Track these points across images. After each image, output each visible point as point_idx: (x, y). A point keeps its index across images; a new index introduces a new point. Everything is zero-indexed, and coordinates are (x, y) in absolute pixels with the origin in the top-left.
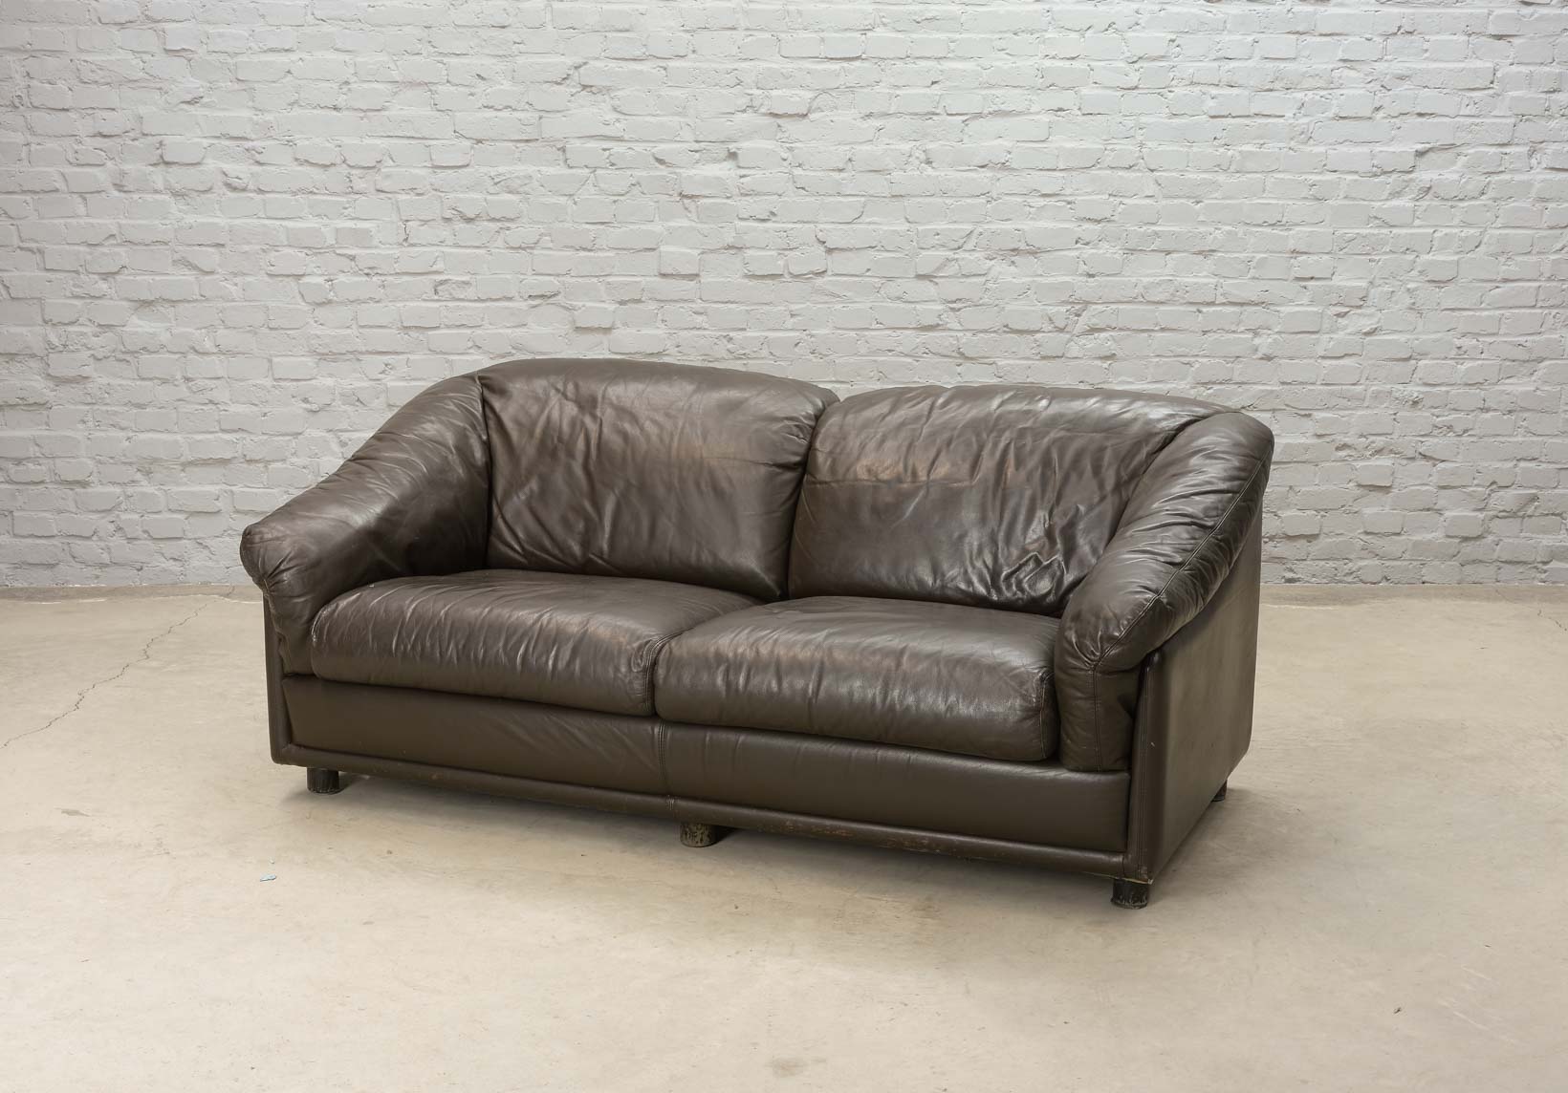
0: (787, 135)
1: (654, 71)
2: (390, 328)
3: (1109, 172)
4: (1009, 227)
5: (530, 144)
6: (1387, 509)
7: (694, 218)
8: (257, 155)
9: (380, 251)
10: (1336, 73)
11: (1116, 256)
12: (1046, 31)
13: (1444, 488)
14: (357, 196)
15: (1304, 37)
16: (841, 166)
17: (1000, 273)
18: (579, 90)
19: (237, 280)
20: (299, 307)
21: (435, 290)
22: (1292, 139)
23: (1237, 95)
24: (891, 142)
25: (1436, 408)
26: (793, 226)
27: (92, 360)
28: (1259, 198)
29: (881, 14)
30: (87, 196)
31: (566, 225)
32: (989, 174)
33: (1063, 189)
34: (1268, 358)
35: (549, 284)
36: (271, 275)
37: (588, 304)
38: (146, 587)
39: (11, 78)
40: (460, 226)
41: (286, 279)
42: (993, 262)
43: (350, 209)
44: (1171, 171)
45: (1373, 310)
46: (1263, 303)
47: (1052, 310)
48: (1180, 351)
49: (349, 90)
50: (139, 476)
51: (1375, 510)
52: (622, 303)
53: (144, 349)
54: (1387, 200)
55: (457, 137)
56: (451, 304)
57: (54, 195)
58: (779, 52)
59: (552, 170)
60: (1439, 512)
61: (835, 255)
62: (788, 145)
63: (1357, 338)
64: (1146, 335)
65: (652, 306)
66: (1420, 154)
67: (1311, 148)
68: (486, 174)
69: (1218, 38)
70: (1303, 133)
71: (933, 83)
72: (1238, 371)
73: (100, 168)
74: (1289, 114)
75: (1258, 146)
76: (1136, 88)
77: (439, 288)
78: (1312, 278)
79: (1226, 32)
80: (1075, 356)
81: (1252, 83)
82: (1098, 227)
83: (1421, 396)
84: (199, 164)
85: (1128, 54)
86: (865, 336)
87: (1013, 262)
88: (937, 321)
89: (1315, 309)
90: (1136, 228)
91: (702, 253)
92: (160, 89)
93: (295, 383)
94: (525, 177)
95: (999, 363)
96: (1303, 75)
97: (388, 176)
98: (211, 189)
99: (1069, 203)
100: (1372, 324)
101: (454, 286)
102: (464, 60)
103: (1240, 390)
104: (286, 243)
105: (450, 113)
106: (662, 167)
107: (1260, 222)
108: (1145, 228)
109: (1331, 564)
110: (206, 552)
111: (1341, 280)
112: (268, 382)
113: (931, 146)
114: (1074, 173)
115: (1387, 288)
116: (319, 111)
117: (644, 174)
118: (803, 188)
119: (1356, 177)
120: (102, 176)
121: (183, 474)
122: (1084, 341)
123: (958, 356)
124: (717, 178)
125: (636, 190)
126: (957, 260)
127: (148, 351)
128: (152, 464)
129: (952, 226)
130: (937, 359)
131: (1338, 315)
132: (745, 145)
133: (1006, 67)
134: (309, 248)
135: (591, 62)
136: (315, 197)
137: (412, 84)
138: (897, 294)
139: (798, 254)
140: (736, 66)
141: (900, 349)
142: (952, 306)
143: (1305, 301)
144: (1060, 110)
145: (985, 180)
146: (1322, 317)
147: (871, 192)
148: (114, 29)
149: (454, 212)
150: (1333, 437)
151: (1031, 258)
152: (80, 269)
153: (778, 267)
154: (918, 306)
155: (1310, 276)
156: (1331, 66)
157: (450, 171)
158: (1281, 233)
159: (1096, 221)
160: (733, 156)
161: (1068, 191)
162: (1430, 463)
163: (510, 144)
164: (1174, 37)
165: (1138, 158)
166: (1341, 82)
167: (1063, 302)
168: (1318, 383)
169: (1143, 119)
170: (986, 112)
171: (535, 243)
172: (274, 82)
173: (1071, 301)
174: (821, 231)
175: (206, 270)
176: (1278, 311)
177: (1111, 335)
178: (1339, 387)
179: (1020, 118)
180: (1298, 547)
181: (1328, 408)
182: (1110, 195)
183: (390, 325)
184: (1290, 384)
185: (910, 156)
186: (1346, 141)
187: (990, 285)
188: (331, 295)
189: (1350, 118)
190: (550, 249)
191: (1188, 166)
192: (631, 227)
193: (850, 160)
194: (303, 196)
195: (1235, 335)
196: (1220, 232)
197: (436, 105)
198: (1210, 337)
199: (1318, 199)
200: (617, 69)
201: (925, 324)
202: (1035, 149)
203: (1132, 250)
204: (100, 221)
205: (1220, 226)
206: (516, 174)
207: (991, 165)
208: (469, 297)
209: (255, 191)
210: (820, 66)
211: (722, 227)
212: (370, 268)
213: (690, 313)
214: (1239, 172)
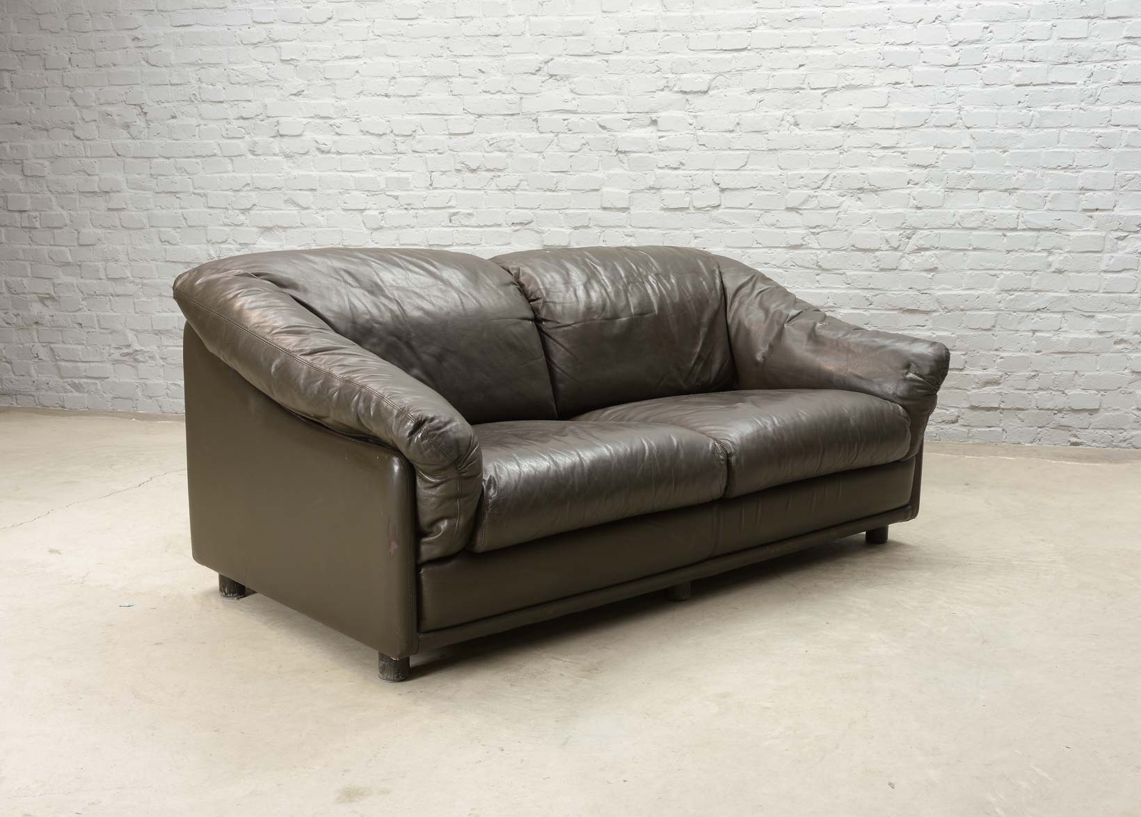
0: (693, 106)
1: (600, 63)
3: (934, 129)
4: (856, 172)
5: (514, 117)
7: (627, 168)
8: (337, 129)
9: (413, 193)
10: (1121, 48)
11: (939, 193)
12: (886, 24)
14: (400, 155)
15: (1094, 21)
16: (731, 129)
17: (849, 206)
18: (547, 78)
19: (323, 213)
20: (363, 231)
21: (450, 220)
22: (1082, 101)
23: (1037, 68)
24: (767, 110)
26: (696, 172)
28: (1054, 148)
29: (763, 16)
30: (233, 158)
31: (538, 173)
32: (842, 133)
33: (898, 143)
34: (1060, 272)
35: (526, 215)
36: (344, 210)
37: (552, 229)
39: (189, 82)
40: (467, 175)
41: (355, 212)
42: (844, 198)
43: (396, 165)
44: (984, 128)
46: (1056, 229)
47: (888, 234)
48: (988, 265)
49: (396, 83)
52: (576, 228)
55: (465, 113)
56: (461, 229)
57: (213, 158)
58: (687, 47)
59: (528, 135)
61: (727, 193)
62: (693, 114)
63: (1134, 256)
64: (961, 253)
65: (597, 230)
67: (1097, 108)
68: (484, 139)
69: (1024, 24)
70: (1092, 96)
71: (800, 66)
72: (1035, 282)
73: (241, 140)
74: (1081, 82)
75: (1055, 107)
76: (956, 65)
77: (452, 218)
78: (1097, 210)
79: (1029, 20)
80: (905, 268)
81: (1050, 58)
82: (925, 171)
84: (300, 136)
85: (950, 39)
86: (748, 253)
87: (859, 198)
88: (801, 242)
89: (1099, 234)
90: (955, 172)
91: (632, 193)
92: (278, 86)
94: (511, 140)
95: (848, 274)
96: (1093, 50)
97: (420, 141)
98: (308, 152)
99: (903, 153)
101: (462, 216)
102: (470, 60)
103: (1036, 296)
104: (354, 188)
105: (461, 97)
106: (604, 131)
107: (1055, 166)
108: (962, 172)
109: (1109, 432)
111: (1121, 211)
113: (798, 113)
114: (907, 131)
116: (376, 98)
117: (591, 136)
118: (704, 145)
119: (1136, 130)
120: (242, 145)
122: (913, 258)
123: (817, 268)
124: (643, 138)
125: (586, 148)
126: (817, 196)
129: (813, 172)
130: (802, 270)
131: (1118, 239)
132: (663, 114)
133: (855, 52)
134: (369, 191)
135: (556, 58)
136: (372, 156)
137: (437, 78)
138: (771, 222)
139: (699, 192)
140: (656, 57)
141: (773, 262)
142: (814, 230)
143: (1091, 227)
144: (897, 83)
145: (839, 137)
146: (1104, 240)
147: (754, 147)
148: (250, 48)
149: (463, 165)
150: (1112, 334)
151: (873, 195)
152: (228, 206)
153: (686, 202)
154: (788, 231)
155: (1095, 208)
156: (1116, 43)
157: (460, 137)
158: (1072, 174)
159: (924, 167)
160: (654, 122)
161: (902, 145)
163: (500, 117)
164: (987, 25)
165: (958, 118)
166: (1125, 54)
167: (897, 228)
168: (1101, 291)
169: (962, 89)
170: (840, 86)
171: (517, 186)
172: (348, 79)
173: (903, 227)
174: (716, 176)
175: (305, 207)
176: (1068, 235)
177: (935, 254)
178: (1118, 295)
179: (866, 90)
180: (1082, 418)
181: (1108, 311)
182: (935, 147)
183: (420, 243)
184: (1077, 291)
185: (782, 120)
186: (1128, 101)
187: (841, 215)
188: (382, 223)
189: (1132, 83)
190: (526, 190)
191: (997, 124)
192: (582, 174)
193: (738, 123)
194: (366, 156)
195: (1033, 254)
196: (1022, 174)
197: (451, 91)
198: (1013, 255)
199: (1103, 148)
200: (573, 63)
201: (793, 244)
202: (876, 113)
203: (950, 188)
204: (241, 175)
205: (1022, 170)
206: (504, 138)
207: (843, 126)
208: (472, 224)
209: (335, 153)
210: (717, 56)
211: (646, 174)
212: (408, 205)
213: (623, 235)
214: (1038, 128)
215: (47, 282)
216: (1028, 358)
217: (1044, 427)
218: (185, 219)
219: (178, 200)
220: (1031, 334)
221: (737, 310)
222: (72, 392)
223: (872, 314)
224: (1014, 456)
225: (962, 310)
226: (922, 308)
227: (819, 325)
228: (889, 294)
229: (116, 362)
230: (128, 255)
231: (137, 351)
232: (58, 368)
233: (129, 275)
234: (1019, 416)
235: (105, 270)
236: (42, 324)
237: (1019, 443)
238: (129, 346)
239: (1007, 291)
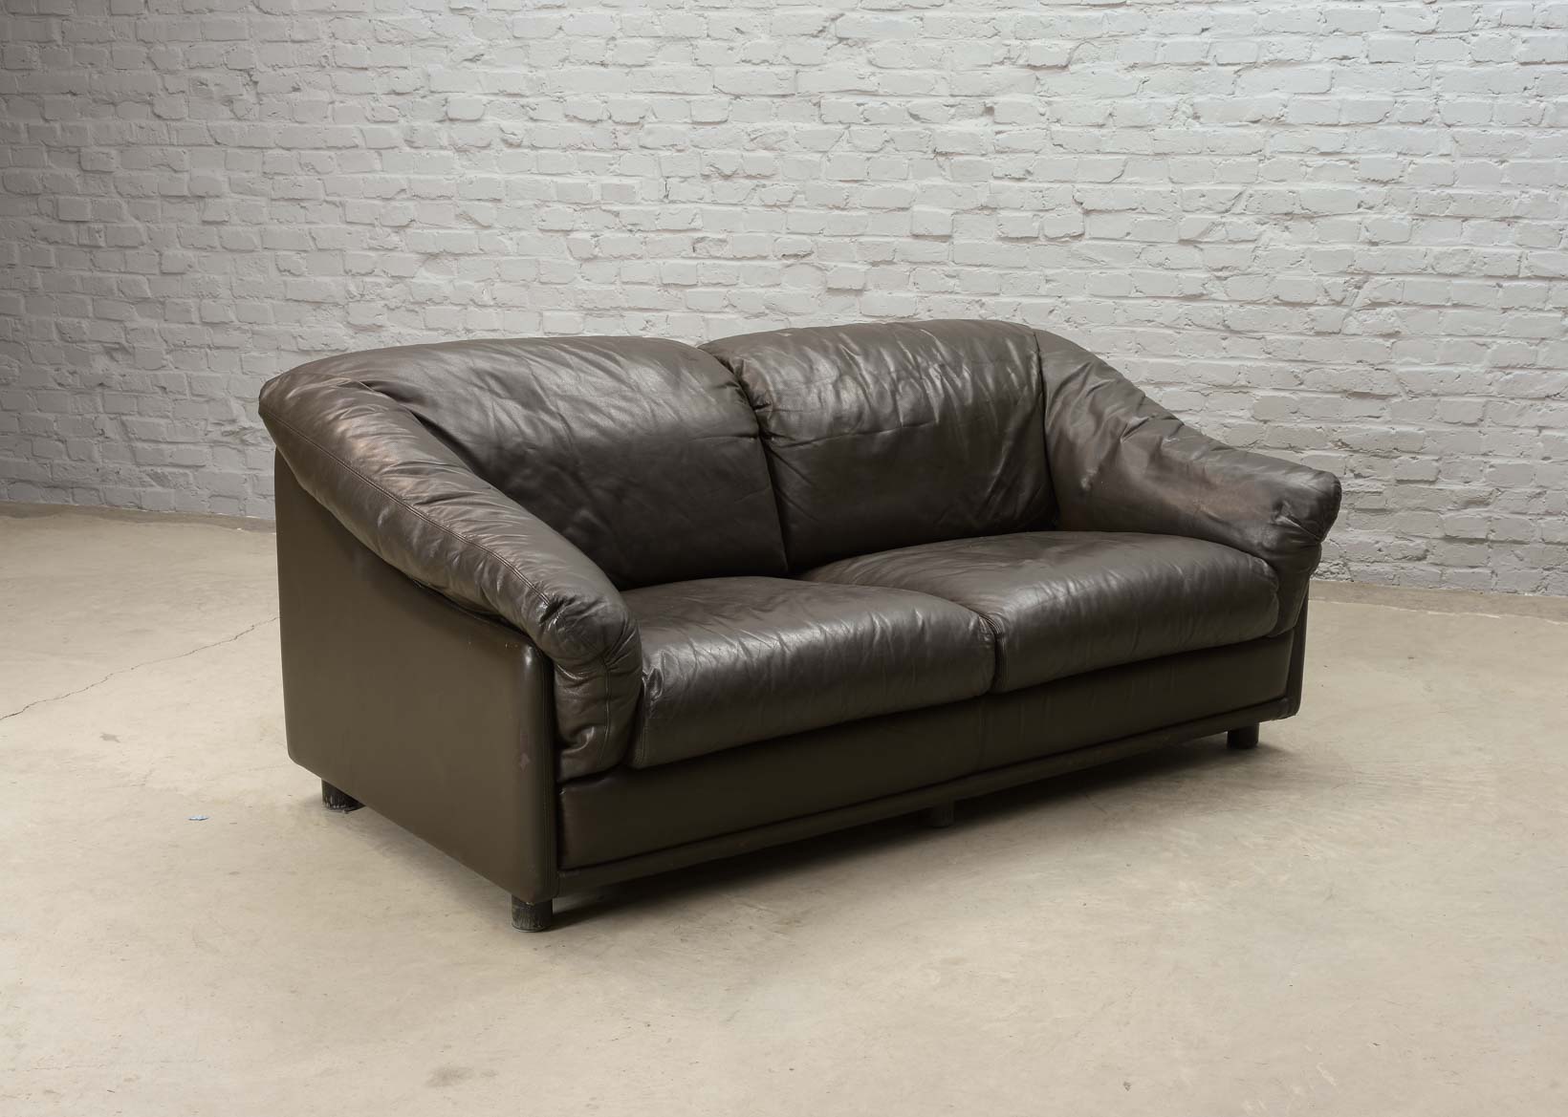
0: (1045, 88)
1: (911, 21)
2: (651, 285)
3: (1399, 127)
4: (1283, 188)
5: (788, 99)
7: (950, 177)
8: (531, 112)
9: (642, 208)
11: (1403, 222)
14: (622, 152)
16: (1101, 122)
17: (1271, 239)
18: (835, 42)
19: (513, 234)
20: (568, 262)
21: (694, 248)
23: (1554, 39)
24: (1155, 94)
26: (1049, 185)
27: (385, 309)
30: (382, 151)
31: (820, 183)
32: (1263, 130)
33: (1344, 147)
35: (805, 243)
36: (543, 231)
37: (841, 265)
39: (318, 39)
40: (718, 183)
41: (559, 234)
42: (1264, 227)
43: (615, 166)
44: (1471, 126)
47: (1327, 281)
48: (1475, 329)
49: (616, 46)
52: (874, 264)
53: (430, 300)
55: (716, 93)
56: (708, 262)
57: (354, 151)
59: (807, 127)
61: (1093, 216)
62: (1046, 99)
64: (1435, 311)
65: (905, 268)
68: (743, 130)
71: (1203, 30)
72: (1542, 355)
73: (394, 125)
76: (1433, 32)
77: (698, 246)
80: (1353, 332)
82: (1384, 190)
84: (478, 120)
86: (1122, 305)
87: (1287, 227)
88: (1200, 290)
90: (1428, 190)
91: (957, 213)
92: (446, 47)
94: (781, 133)
95: (1268, 338)
97: (650, 132)
98: (489, 145)
99: (1352, 162)
101: (711, 244)
102: (723, 13)
103: (1545, 376)
104: (556, 199)
105: (710, 68)
106: (916, 123)
108: (1438, 191)
113: (1198, 99)
114: (1360, 129)
116: (587, 68)
117: (897, 129)
118: (1061, 146)
120: (395, 133)
123: (1223, 328)
124: (971, 134)
125: (890, 147)
126: (1224, 224)
127: (433, 302)
129: (1220, 187)
130: (1199, 332)
132: (1001, 99)
133: (1284, 11)
134: (577, 204)
135: (847, 13)
136: (581, 153)
137: (675, 39)
138: (1158, 260)
139: (1054, 214)
140: (994, 14)
141: (1158, 320)
142: (1220, 274)
144: (1345, 58)
145: (1259, 137)
147: (1133, 150)
149: (713, 169)
151: (1307, 223)
152: (376, 223)
153: (1033, 230)
154: (1181, 274)
157: (709, 127)
159: (1382, 182)
160: (989, 111)
161: (1351, 149)
163: (767, 100)
165: (1434, 111)
167: (1341, 272)
169: (1441, 67)
170: (1261, 61)
171: (791, 201)
172: (546, 39)
173: (1350, 270)
174: (1078, 191)
175: (486, 225)
177: (1395, 311)
179: (1299, 68)
182: (1399, 153)
183: (651, 282)
185: (1176, 110)
187: (1259, 252)
188: (597, 251)
190: (803, 207)
191: (1491, 121)
192: (884, 185)
193: (1111, 114)
194: (573, 152)
195: (1541, 314)
196: (1527, 196)
197: (696, 59)
198: (1512, 315)
200: (873, 20)
201: (1189, 293)
202: (1314, 102)
203: (1420, 215)
204: (393, 176)
205: (1527, 189)
206: (772, 130)
207: (1264, 120)
208: (725, 255)
209: (529, 147)
210: (1082, 14)
211: (976, 186)
212: (633, 225)
213: (943, 276)
214: (1552, 127)
215: (116, 325)
216: (1532, 467)
217: (1552, 568)
218: (314, 239)
219: (302, 210)
220: (1536, 431)
221: (1059, 414)
222: (152, 486)
223: (1303, 399)
225: (1435, 395)
226: (1377, 391)
227: (1166, 440)
228: (1328, 369)
229: (215, 443)
230: (231, 289)
231: (245, 429)
232: (133, 451)
233: (234, 318)
234: (1518, 552)
235: (199, 310)
236: (109, 387)
237: (1516, 592)
238: (233, 421)
239: (1502, 368)
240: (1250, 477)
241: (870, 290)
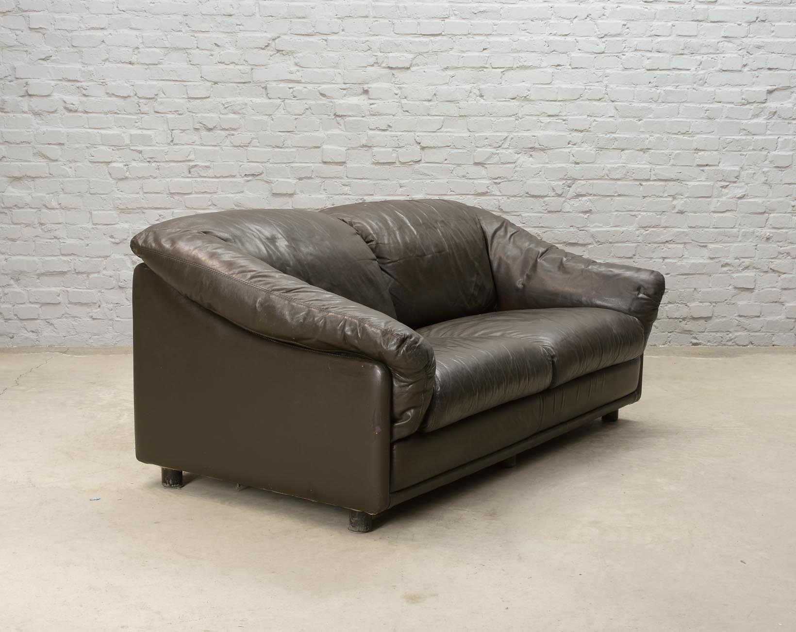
0: (398, 80)
1: (320, 41)
2: (162, 193)
3: (587, 102)
4: (529, 134)
5: (246, 85)
6: (752, 302)
7: (344, 130)
8: (84, 91)
9: (156, 148)
10: (721, 44)
11: (592, 152)
12: (550, 19)
13: (785, 289)
14: (143, 115)
15: (701, 23)
16: (430, 99)
17: (523, 162)
18: (275, 53)
19: (71, 165)
20: (108, 181)
21: (189, 171)
22: (695, 83)
23: (662, 57)
24: (459, 84)
25: (780, 242)
26: (401, 133)
28: (675, 118)
29: (454, 9)
31: (267, 133)
32: (517, 103)
33: (560, 112)
34: (681, 212)
35: (257, 167)
36: (91, 162)
37: (280, 180)
38: (16, 348)
40: (204, 133)
41: (102, 165)
42: (519, 155)
43: (139, 123)
44: (624, 102)
45: (743, 184)
46: (678, 180)
47: (554, 184)
48: (630, 207)
49: (139, 52)
50: (12, 282)
51: (745, 302)
52: (300, 179)
53: (15, 206)
54: (750, 119)
55: (203, 81)
56: (198, 179)
58: (393, 31)
59: (259, 100)
60: (782, 303)
61: (426, 151)
62: (398, 86)
63: (733, 200)
64: (609, 199)
65: (318, 181)
66: (770, 92)
67: (706, 89)
68: (219, 102)
69: (652, 23)
70: (701, 79)
71: (484, 49)
72: (664, 220)
74: (693, 69)
75: (675, 87)
76: (603, 53)
77: (192, 170)
78: (707, 165)
79: (655, 20)
80: (567, 211)
81: (671, 50)
82: (581, 135)
83: (771, 235)
84: (49, 96)
85: (599, 33)
87: (531, 155)
88: (486, 190)
89: (709, 183)
90: (604, 135)
91: (348, 149)
92: (26, 51)
93: (105, 226)
94: (243, 104)
95: (523, 215)
96: (701, 45)
97: (161, 103)
98: (56, 111)
99: (564, 120)
100: (742, 192)
101: (200, 168)
102: (207, 35)
103: (665, 231)
104: (101, 143)
105: (199, 66)
106: (324, 98)
107: (676, 132)
108: (609, 135)
109: (719, 334)
110: (52, 327)
111: (723, 167)
112: (90, 226)
113: (482, 87)
114: (567, 103)
115: (751, 171)
116: (120, 65)
117: (313, 102)
118: (407, 111)
119: (732, 106)
121: (38, 281)
122: (573, 202)
123: (499, 210)
124: (357, 105)
125: (308, 112)
126: (498, 154)
127: (18, 207)
128: (19, 274)
129: (495, 134)
131: (723, 187)
132: (373, 85)
133: (526, 40)
134: (115, 146)
135: (283, 37)
136: (118, 116)
137: (176, 49)
138: (463, 174)
139: (405, 150)
140: (368, 39)
142: (495, 181)
143: (703, 178)
144: (559, 65)
145: (515, 107)
146: (713, 188)
147: (448, 114)
149: (201, 125)
150: (720, 259)
151: (542, 152)
153: (393, 158)
154: (475, 181)
156: (718, 40)
157: (199, 101)
158: (689, 138)
159: (580, 131)
160: (366, 92)
161: (563, 114)
162: (777, 274)
163: (234, 85)
164: (625, 23)
165: (604, 94)
166: (723, 49)
167: (560, 179)
168: (711, 227)
169: (608, 71)
170: (515, 66)
171: (249, 143)
172: (94, 47)
173: (565, 178)
174: (418, 136)
175: (53, 159)
176: (687, 185)
177: (589, 199)
178: (723, 230)
179: (535, 70)
180: (699, 324)
181: (717, 242)
184: (694, 227)
185: (471, 92)
186: (726, 84)
187: (517, 169)
188: (127, 174)
189: (729, 71)
190: (257, 147)
191: (634, 99)
192: (306, 134)
193: (435, 94)
194: (111, 115)
195: (662, 199)
196: (653, 137)
197: (190, 61)
198: (648, 200)
199: (710, 118)
200: (297, 41)
201: (480, 192)
202: (544, 88)
203: (601, 148)
205: (652, 134)
206: (238, 102)
207: (518, 98)
208: (209, 175)
209: (83, 112)
210: (417, 40)
211: (359, 134)
212: (151, 158)
213: (341, 185)
214: (664, 102)
217: (672, 332)
220: (661, 260)
221: (496, 249)
224: (656, 355)
225: (611, 243)
226: (581, 242)
228: (555, 231)
237: (655, 345)
239: (644, 228)
240: (618, 275)
241: (298, 194)
